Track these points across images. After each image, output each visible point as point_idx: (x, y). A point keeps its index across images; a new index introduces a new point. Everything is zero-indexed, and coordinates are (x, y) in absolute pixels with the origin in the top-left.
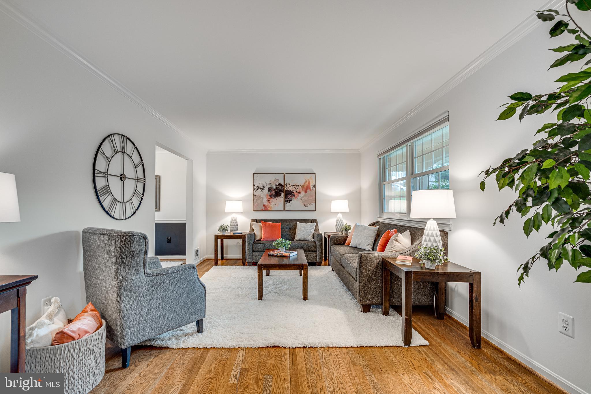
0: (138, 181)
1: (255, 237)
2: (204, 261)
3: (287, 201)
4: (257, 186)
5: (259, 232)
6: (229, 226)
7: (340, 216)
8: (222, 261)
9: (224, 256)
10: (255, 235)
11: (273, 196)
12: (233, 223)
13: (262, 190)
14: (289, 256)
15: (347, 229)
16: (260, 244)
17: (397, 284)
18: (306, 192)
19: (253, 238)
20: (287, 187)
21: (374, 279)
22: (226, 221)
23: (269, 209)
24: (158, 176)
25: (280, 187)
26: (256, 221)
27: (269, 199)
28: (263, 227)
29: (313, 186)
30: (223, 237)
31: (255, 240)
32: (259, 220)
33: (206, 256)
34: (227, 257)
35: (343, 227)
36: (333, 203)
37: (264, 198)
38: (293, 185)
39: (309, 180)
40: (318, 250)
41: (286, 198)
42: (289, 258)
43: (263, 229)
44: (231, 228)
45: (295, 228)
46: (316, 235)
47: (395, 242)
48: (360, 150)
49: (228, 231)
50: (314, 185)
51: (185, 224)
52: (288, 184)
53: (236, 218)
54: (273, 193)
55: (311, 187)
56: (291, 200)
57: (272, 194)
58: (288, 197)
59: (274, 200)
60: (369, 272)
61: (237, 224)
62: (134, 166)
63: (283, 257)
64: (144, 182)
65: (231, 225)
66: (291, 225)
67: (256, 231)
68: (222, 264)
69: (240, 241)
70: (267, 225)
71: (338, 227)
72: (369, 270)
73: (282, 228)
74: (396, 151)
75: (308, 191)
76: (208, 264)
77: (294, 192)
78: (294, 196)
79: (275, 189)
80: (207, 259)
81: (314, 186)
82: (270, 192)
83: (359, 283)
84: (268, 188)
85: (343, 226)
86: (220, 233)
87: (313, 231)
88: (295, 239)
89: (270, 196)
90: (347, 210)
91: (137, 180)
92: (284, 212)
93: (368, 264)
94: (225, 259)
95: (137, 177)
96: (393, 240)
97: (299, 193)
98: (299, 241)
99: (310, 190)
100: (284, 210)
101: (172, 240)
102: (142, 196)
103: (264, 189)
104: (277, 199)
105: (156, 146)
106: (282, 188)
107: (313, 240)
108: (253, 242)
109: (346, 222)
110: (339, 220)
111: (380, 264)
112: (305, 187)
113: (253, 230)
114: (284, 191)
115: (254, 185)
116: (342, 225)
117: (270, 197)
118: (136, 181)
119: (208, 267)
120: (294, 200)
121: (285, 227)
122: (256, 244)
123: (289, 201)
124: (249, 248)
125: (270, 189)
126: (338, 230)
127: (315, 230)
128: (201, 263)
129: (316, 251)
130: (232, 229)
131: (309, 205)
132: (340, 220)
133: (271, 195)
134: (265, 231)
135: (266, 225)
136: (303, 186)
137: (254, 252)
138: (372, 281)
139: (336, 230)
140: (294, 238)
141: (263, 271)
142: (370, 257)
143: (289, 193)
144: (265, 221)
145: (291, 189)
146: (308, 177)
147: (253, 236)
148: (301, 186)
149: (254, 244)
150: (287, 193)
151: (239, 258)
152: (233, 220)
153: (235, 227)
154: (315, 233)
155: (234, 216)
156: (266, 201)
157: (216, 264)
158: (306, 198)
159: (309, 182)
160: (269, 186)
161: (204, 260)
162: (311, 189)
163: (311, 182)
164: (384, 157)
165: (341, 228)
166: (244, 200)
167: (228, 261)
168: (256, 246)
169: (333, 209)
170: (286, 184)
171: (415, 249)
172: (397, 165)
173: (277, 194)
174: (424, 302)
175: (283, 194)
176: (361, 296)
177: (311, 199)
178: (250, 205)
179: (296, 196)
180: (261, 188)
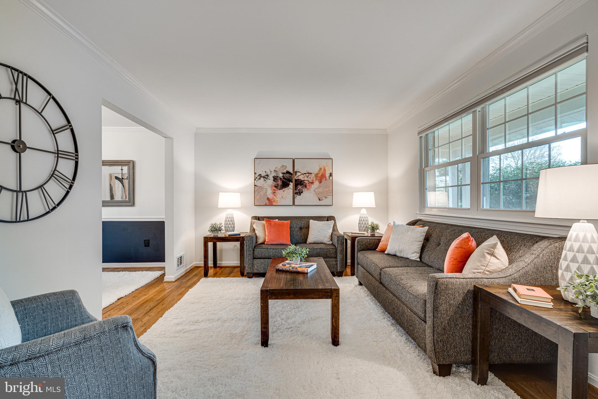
0: (60, 155)
1: (256, 240)
2: (191, 270)
3: (296, 193)
4: (259, 174)
5: (261, 233)
6: (223, 225)
7: (364, 211)
8: (215, 269)
9: (218, 262)
10: (256, 237)
11: (279, 187)
12: (229, 221)
13: (265, 179)
14: (306, 272)
15: (374, 228)
16: (263, 250)
17: (497, 329)
18: (320, 182)
19: (254, 241)
20: (297, 176)
21: (460, 321)
22: (220, 219)
23: (275, 204)
24: (132, 160)
25: (288, 175)
26: (258, 219)
27: (275, 191)
28: (267, 226)
29: (329, 175)
30: (216, 240)
31: (256, 243)
32: (261, 217)
33: (195, 263)
34: (221, 264)
35: (368, 226)
36: (356, 195)
37: (268, 189)
38: (305, 174)
39: (324, 167)
40: (339, 256)
41: (296, 189)
42: (306, 275)
43: (268, 229)
44: (226, 227)
45: (308, 227)
46: (336, 237)
47: (488, 257)
48: (387, 130)
49: (222, 231)
50: (331, 173)
51: (164, 222)
52: (299, 172)
53: (233, 215)
54: (280, 183)
55: (328, 175)
56: (302, 192)
57: (278, 185)
58: (299, 189)
59: (280, 191)
60: (451, 309)
61: (233, 222)
62: (50, 131)
63: (298, 273)
64: (77, 160)
65: (226, 224)
66: (303, 223)
67: (258, 231)
68: (215, 275)
69: (238, 244)
70: (273, 224)
71: (362, 226)
72: (450, 305)
73: (291, 227)
74: (449, 124)
75: (323, 181)
76: (196, 275)
77: (306, 182)
78: (306, 187)
79: (282, 179)
80: (196, 267)
81: (331, 175)
82: (275, 182)
83: (434, 327)
84: (273, 177)
85: (368, 224)
86: (212, 235)
87: (331, 231)
88: (308, 240)
89: (276, 187)
90: (373, 205)
91: (58, 154)
92: (294, 206)
93: (448, 297)
94: (219, 267)
95: (56, 149)
96: (486, 254)
97: (312, 183)
98: (313, 245)
99: (326, 180)
100: (294, 204)
101: (151, 242)
102: (72, 182)
103: (268, 178)
104: (284, 191)
105: (102, 106)
106: (290, 177)
107: (331, 243)
108: (254, 246)
109: (371, 220)
110: (363, 217)
111: (469, 295)
112: (320, 175)
113: (254, 230)
114: (294, 181)
115: (255, 173)
116: (366, 223)
117: (275, 189)
118: (56, 155)
119: (195, 279)
120: (306, 192)
121: (295, 226)
122: (257, 249)
123: (300, 193)
124: (249, 254)
125: (275, 179)
126: (362, 230)
127: (333, 230)
128: (188, 272)
129: (336, 258)
130: (227, 229)
131: (324, 198)
132: (365, 218)
133: (276, 185)
134: (269, 232)
135: (270, 224)
136: (317, 174)
137: (255, 260)
138: (456, 325)
139: (360, 230)
140: (306, 240)
141: (269, 300)
142: (452, 284)
143: (299, 183)
144: (269, 219)
145: (301, 178)
146: (323, 163)
147: (254, 239)
148: (314, 175)
149: (255, 249)
150: (297, 183)
151: (236, 265)
152: (228, 217)
153: (231, 227)
154: (333, 233)
155: (229, 211)
156: (270, 193)
157: (206, 275)
158: (320, 190)
159: (325, 170)
160: (274, 174)
161: (192, 268)
162: (328, 178)
163: (326, 169)
164: (427, 135)
165: (366, 227)
166: (242, 192)
167: (223, 268)
168: (258, 252)
169: (356, 204)
170: (296, 172)
171: (527, 270)
172: (449, 143)
173: (285, 185)
174: (541, 359)
175: (291, 184)
176: (438, 350)
177: (327, 191)
178: (250, 198)
179: (308, 187)
180: (264, 177)
